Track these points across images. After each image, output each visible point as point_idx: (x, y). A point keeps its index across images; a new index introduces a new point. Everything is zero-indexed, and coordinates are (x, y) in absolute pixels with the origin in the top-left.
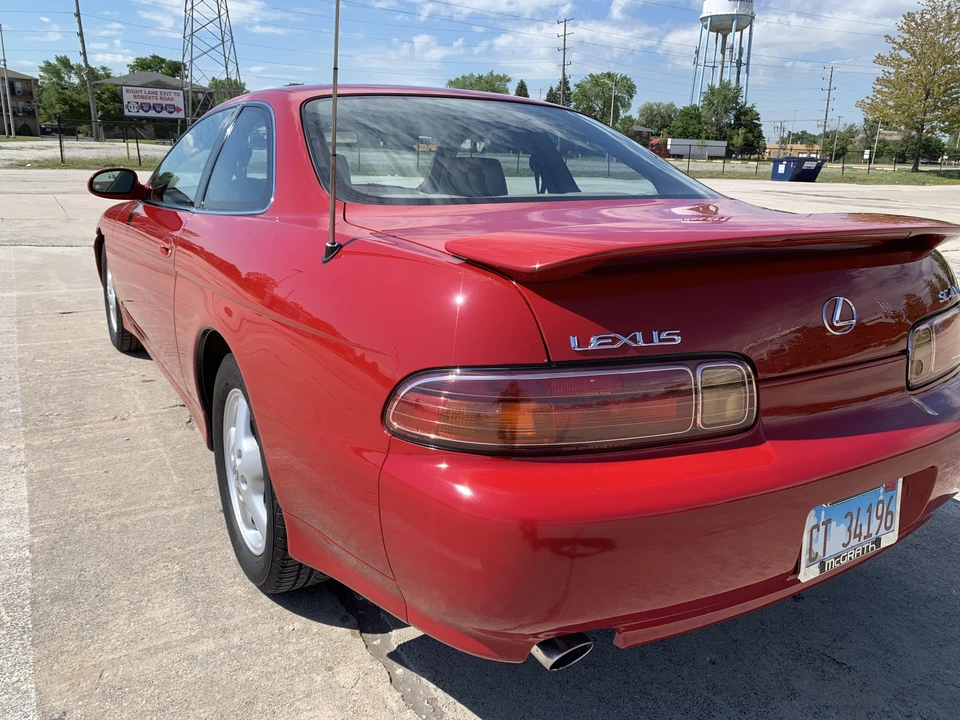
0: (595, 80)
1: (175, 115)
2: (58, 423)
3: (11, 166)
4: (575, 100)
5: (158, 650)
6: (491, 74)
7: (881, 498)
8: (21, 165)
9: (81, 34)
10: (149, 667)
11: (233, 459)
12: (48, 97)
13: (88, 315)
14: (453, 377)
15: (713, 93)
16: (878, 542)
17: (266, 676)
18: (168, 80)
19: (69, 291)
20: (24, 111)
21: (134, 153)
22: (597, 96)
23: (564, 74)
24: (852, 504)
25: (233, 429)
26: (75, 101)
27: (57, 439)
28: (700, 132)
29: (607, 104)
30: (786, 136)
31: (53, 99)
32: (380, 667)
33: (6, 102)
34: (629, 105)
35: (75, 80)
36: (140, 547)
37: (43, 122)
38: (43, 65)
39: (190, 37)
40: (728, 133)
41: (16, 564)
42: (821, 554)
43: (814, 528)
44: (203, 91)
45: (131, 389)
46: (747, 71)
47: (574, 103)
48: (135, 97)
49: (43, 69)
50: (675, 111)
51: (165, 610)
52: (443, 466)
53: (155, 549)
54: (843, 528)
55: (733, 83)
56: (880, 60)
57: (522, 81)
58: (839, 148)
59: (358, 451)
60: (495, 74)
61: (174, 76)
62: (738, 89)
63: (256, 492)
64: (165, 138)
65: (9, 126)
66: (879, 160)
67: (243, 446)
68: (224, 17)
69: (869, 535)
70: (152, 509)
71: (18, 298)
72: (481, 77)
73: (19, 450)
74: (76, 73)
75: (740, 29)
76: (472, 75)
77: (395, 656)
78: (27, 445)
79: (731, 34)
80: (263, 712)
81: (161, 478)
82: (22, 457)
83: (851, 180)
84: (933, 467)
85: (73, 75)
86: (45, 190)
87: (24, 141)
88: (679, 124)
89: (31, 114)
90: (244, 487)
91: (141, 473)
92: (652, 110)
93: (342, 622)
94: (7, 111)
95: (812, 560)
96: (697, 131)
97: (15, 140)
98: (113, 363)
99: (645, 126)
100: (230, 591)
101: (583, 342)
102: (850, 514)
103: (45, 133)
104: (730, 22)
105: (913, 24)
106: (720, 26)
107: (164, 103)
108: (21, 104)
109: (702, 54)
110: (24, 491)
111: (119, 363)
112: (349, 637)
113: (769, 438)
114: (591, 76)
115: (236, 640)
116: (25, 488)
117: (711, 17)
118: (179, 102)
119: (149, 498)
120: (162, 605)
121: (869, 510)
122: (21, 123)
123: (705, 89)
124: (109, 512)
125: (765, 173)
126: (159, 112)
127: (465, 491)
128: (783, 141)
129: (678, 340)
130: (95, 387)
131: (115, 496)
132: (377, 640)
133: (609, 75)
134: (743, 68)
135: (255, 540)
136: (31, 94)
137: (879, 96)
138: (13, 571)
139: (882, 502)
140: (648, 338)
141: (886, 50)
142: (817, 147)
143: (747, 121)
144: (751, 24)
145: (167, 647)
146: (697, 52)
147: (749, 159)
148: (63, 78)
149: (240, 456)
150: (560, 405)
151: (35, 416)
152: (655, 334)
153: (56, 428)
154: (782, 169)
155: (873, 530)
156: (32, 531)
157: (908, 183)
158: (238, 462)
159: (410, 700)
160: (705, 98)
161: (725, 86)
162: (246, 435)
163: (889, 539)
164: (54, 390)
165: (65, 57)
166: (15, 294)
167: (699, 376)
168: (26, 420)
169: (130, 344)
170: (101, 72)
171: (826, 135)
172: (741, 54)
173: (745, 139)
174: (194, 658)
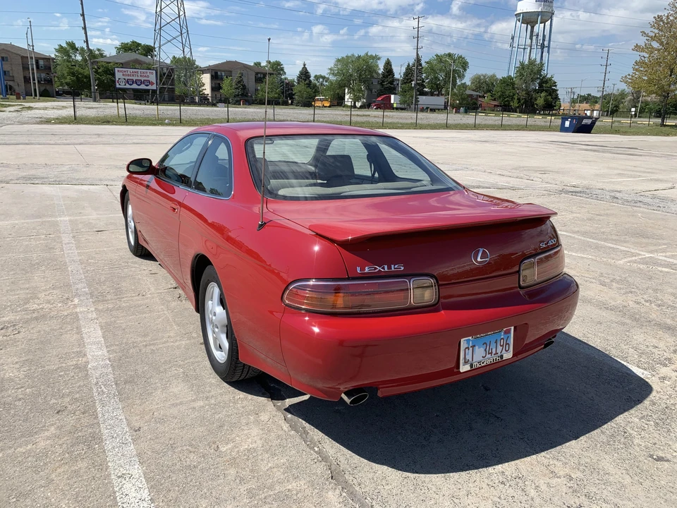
0: (439, 58)
1: (150, 87)
2: (109, 297)
3: (41, 123)
4: (425, 73)
5: (177, 405)
6: (367, 54)
7: (502, 337)
8: (48, 121)
9: (85, 28)
10: (174, 411)
11: (211, 316)
12: (61, 70)
13: (112, 233)
14: (312, 283)
15: (523, 68)
16: (502, 357)
17: (229, 416)
18: (142, 58)
19: (99, 216)
20: (45, 80)
21: (122, 112)
22: (441, 70)
23: (418, 54)
24: (487, 339)
25: (210, 302)
26: (81, 74)
27: (111, 306)
28: (514, 95)
29: (447, 75)
30: (576, 97)
31: (65, 72)
32: (280, 414)
33: (33, 73)
34: (464, 76)
35: (79, 58)
36: (162, 361)
37: (57, 86)
38: (57, 47)
39: (159, 29)
40: (534, 96)
41: (105, 366)
42: (471, 360)
43: (466, 348)
44: (167, 66)
45: (145, 278)
46: (548, 52)
47: (424, 75)
48: (123, 75)
49: (57, 51)
50: (497, 80)
51: (178, 388)
52: (307, 318)
53: (170, 361)
54: (482, 350)
55: (538, 61)
56: (637, 48)
57: (388, 59)
58: (613, 106)
59: (271, 312)
60: (369, 54)
61: (147, 56)
62: (542, 64)
63: (222, 332)
64: (141, 100)
65: (35, 90)
66: (642, 115)
67: (215, 310)
68: (182, 17)
69: (497, 353)
70: (165, 343)
71: (70, 221)
72: (359, 57)
73: (92, 311)
74: (80, 53)
75: (543, 22)
76: (353, 55)
77: (287, 410)
78: (96, 309)
79: (537, 25)
80: (227, 430)
81: (168, 327)
82: (94, 315)
83: (617, 132)
84: (526, 324)
85: (78, 55)
86: (68, 142)
87: (46, 101)
88: (499, 89)
89: (50, 82)
90: (216, 330)
91: (157, 324)
92: (480, 80)
93: (263, 395)
94: (34, 80)
95: (466, 362)
96: (511, 94)
97: (39, 101)
98: (132, 263)
99: (473, 90)
100: (209, 381)
101: (362, 269)
102: (485, 343)
103: (59, 95)
104: (536, 17)
105: (661, 23)
106: (529, 20)
107: (143, 79)
108: (43, 75)
109: (516, 39)
110: (100, 333)
111: (136, 263)
112: (266, 401)
113: (444, 309)
114: (437, 55)
115: (213, 401)
116: (100, 331)
117: (523, 13)
118: (152, 78)
119: (163, 337)
120: (177, 386)
121: (496, 342)
122: (42, 89)
123: (518, 65)
124: (144, 343)
125: (556, 126)
126: (139, 85)
127: (316, 330)
128: (573, 101)
129: (402, 268)
130: (124, 277)
131: (145, 335)
132: (279, 403)
133: (450, 55)
134: (546, 49)
135: (221, 357)
136: (50, 68)
137: (637, 73)
138: (103, 369)
139: (503, 339)
140: (389, 268)
141: (642, 41)
142: (598, 106)
143: (548, 86)
144: (551, 18)
145: (181, 403)
146: (513, 38)
147: (549, 115)
148: (70, 57)
149: (215, 315)
150: (353, 294)
151: (96, 293)
152: (393, 266)
153: (108, 300)
154: (567, 124)
155: (499, 351)
156: (108, 352)
157: (656, 135)
158: (214, 318)
159: (293, 427)
160: (517, 71)
161: (532, 63)
162: (218, 305)
163: (508, 355)
164: (103, 278)
165: (72, 42)
166: (67, 218)
167: (412, 284)
168: (92, 296)
169: (141, 252)
170: (97, 52)
171: (604, 97)
172: (544, 40)
173: (546, 100)
174: (194, 408)
